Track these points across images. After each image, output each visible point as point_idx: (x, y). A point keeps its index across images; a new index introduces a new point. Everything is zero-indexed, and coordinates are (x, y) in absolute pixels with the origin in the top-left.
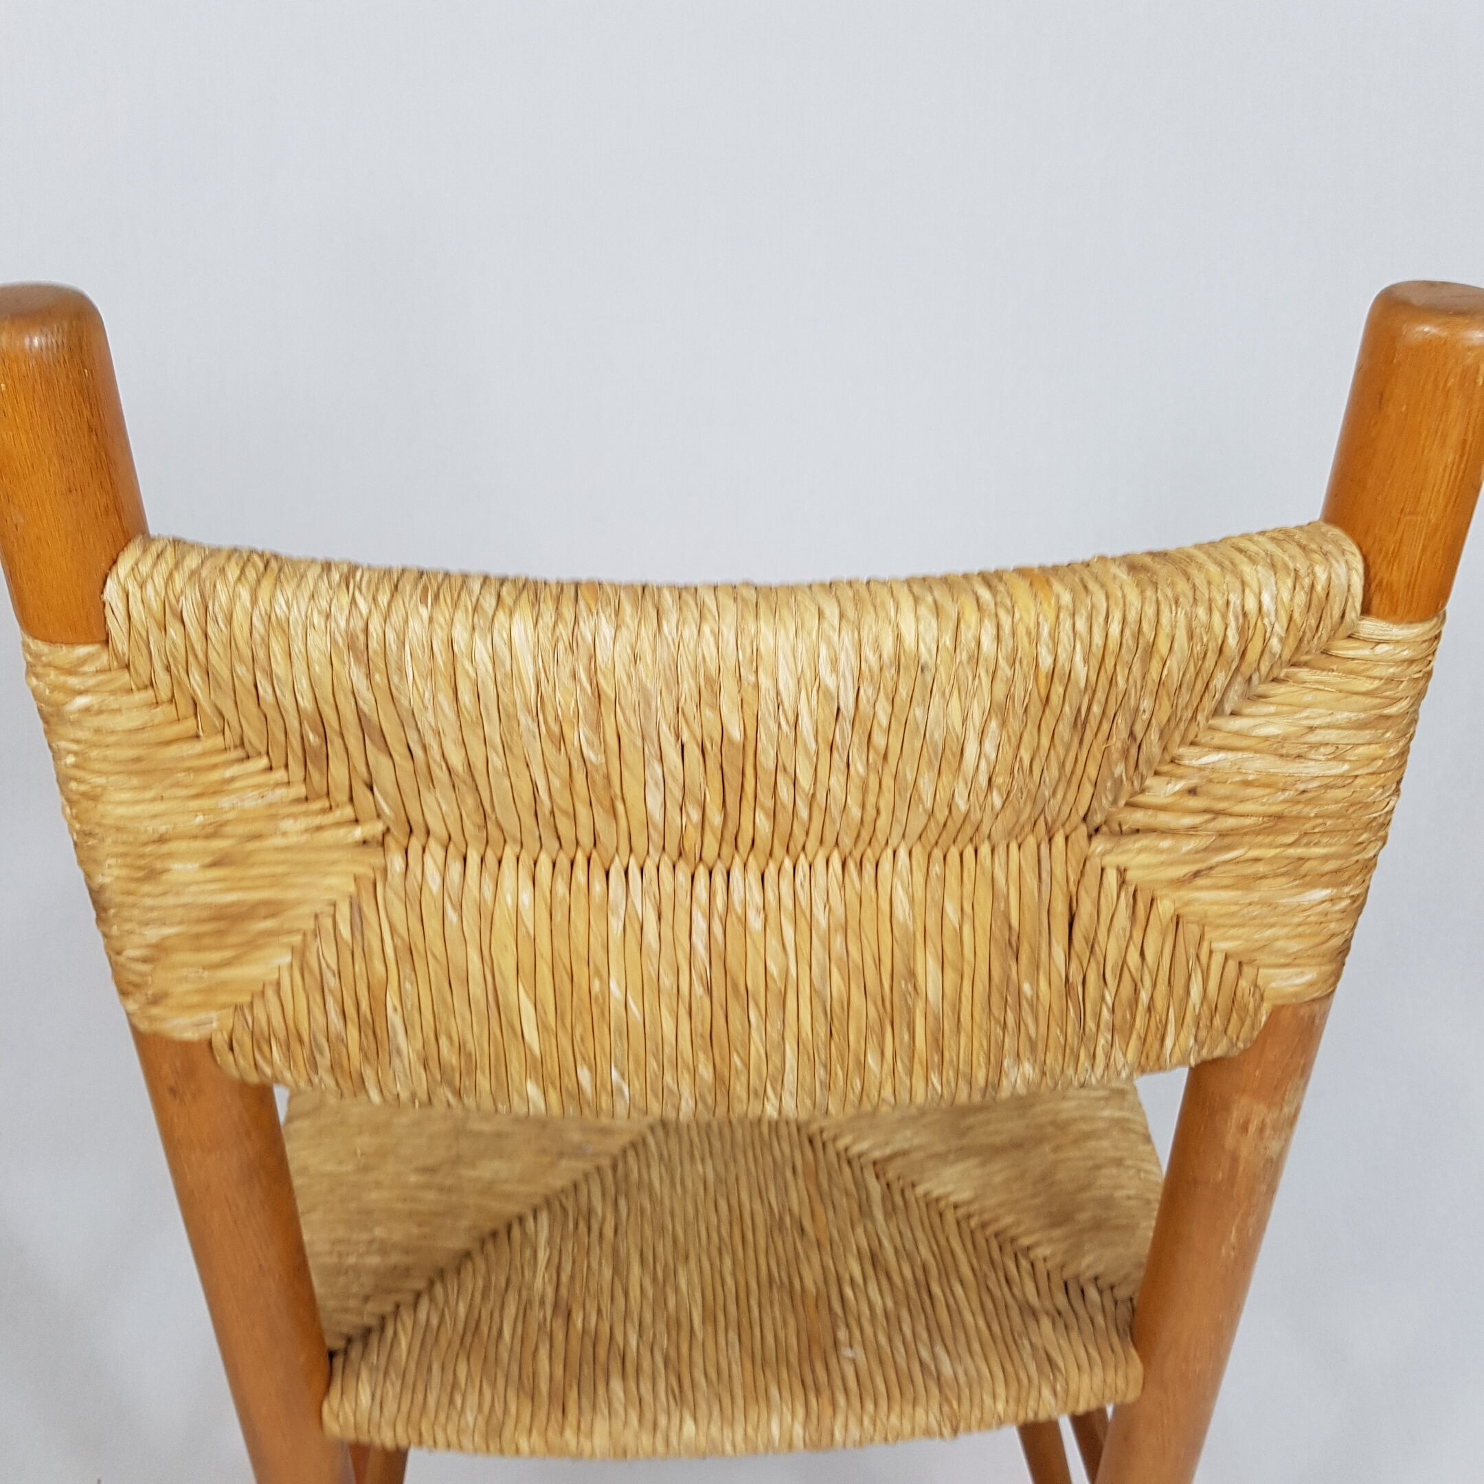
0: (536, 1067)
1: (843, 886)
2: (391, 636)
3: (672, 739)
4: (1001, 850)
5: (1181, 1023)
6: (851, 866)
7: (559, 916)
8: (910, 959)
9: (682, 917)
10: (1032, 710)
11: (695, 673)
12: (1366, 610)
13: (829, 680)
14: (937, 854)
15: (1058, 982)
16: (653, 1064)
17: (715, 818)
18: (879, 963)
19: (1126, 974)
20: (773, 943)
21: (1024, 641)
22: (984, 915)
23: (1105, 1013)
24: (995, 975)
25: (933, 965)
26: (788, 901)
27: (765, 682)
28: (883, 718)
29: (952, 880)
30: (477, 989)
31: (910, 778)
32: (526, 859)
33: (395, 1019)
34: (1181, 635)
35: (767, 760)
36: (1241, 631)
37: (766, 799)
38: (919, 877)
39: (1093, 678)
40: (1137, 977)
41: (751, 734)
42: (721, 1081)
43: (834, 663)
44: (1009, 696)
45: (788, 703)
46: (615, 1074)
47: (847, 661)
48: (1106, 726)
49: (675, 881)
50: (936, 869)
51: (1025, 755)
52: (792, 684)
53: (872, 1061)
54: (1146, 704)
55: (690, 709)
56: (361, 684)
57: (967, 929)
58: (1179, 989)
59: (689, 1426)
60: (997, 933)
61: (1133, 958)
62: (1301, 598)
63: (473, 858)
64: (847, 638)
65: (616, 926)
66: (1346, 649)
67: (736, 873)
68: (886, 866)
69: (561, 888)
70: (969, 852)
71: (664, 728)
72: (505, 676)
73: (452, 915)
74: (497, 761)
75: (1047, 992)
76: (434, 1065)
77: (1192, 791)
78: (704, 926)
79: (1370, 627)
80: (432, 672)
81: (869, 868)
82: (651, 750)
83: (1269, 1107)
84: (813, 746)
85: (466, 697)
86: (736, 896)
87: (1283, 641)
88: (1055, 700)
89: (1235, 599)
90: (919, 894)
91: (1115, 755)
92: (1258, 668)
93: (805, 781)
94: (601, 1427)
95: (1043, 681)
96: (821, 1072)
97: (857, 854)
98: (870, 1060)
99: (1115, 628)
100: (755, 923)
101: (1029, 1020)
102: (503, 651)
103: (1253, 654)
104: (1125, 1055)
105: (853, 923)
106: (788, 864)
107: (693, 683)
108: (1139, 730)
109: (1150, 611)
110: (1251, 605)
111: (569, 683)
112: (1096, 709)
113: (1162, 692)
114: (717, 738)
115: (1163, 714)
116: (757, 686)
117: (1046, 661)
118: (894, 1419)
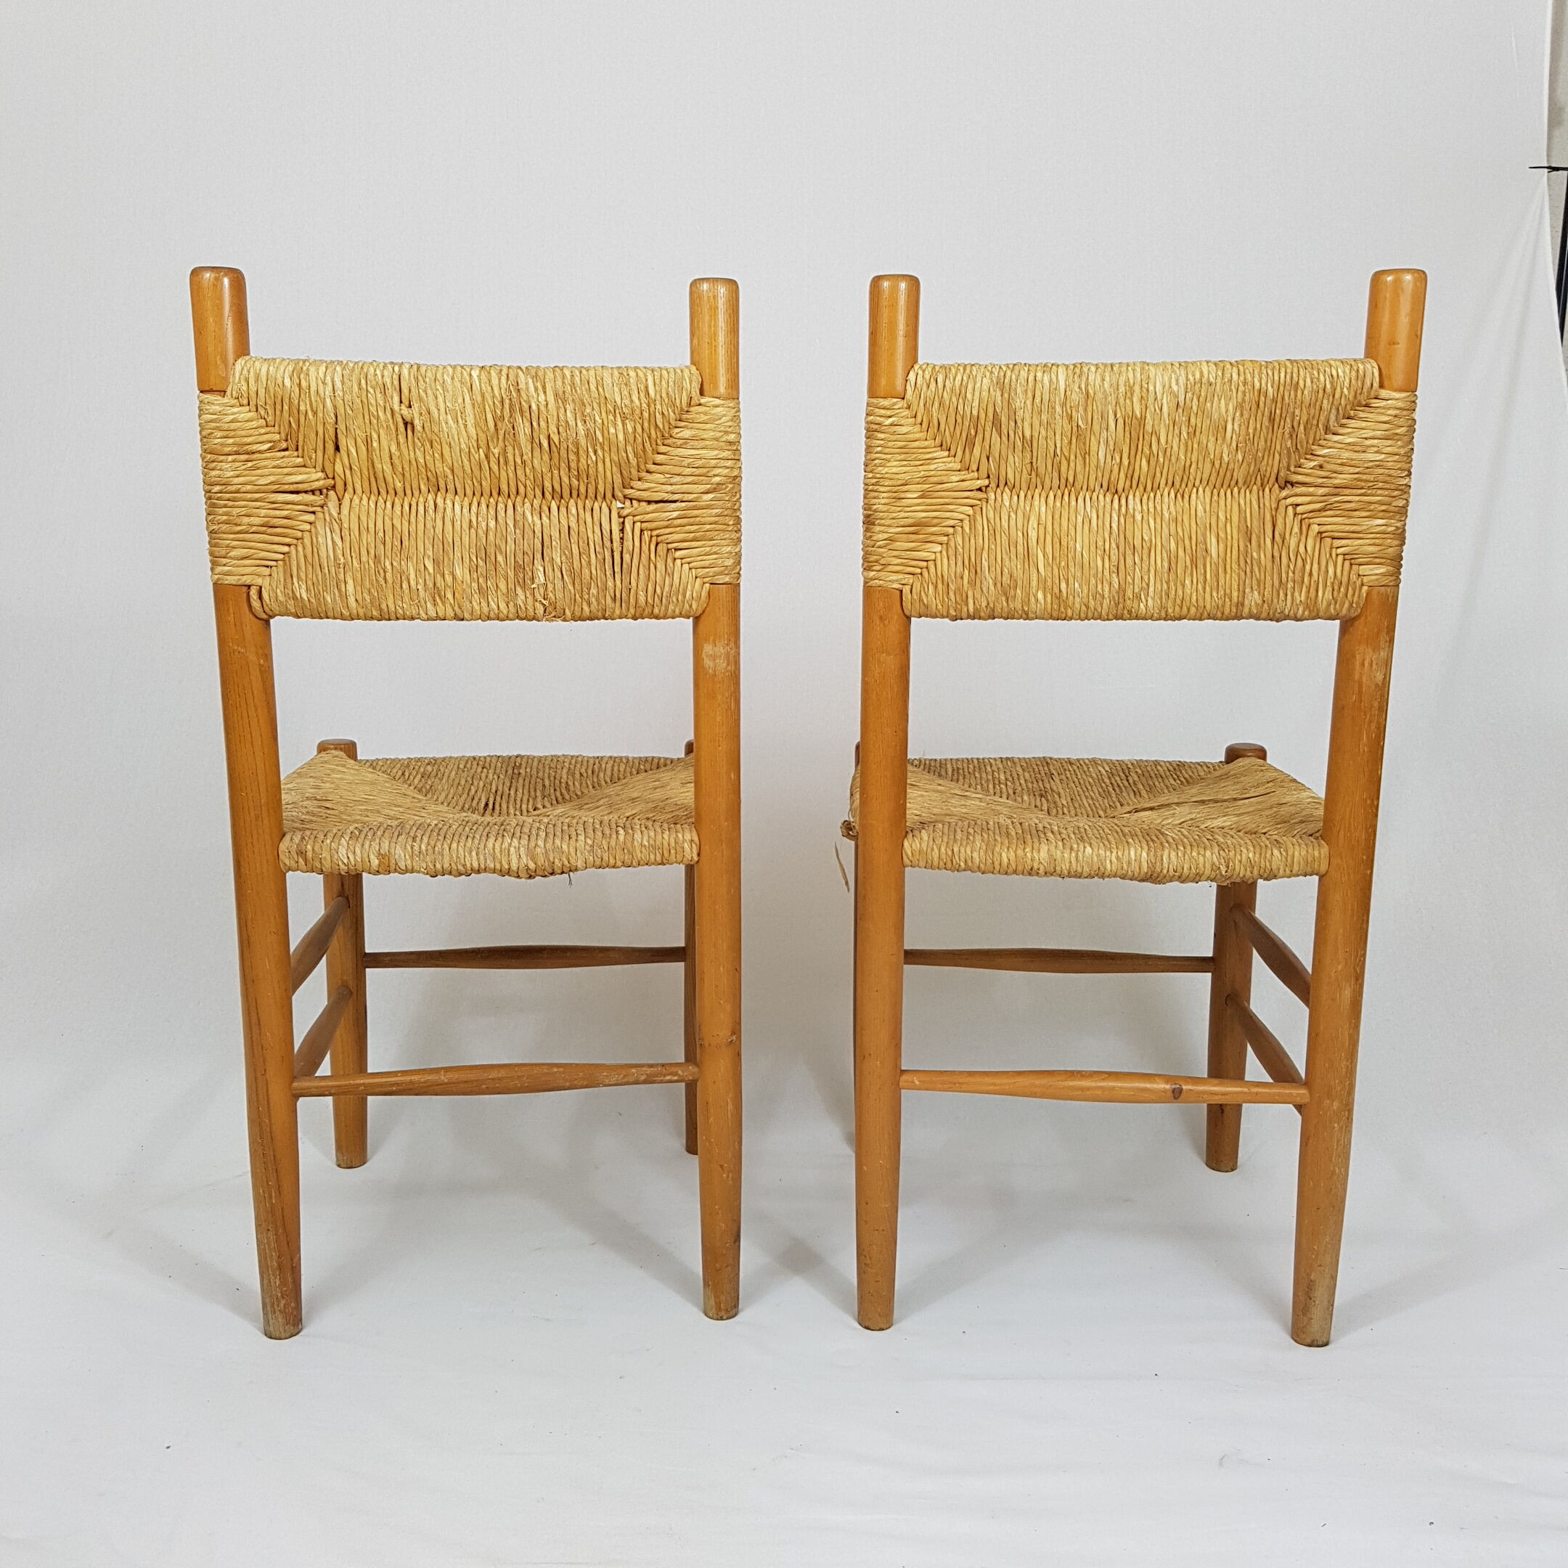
0: (1042, 583)
1: (1175, 504)
2: (1014, 377)
3: (1113, 417)
4: (1242, 491)
5: (1325, 586)
6: (1179, 495)
7: (1057, 516)
8: (1204, 536)
9: (1107, 516)
10: (1253, 409)
11: (1125, 385)
12: (1381, 386)
13: (1175, 388)
14: (1215, 492)
15: (1269, 555)
16: (1093, 581)
17: (1126, 462)
18: (1190, 538)
19: (1299, 556)
20: (1145, 526)
21: (1248, 376)
22: (1235, 519)
23: (1291, 574)
24: (1241, 549)
25: (1214, 540)
26: (1152, 510)
27: (1151, 388)
28: (1195, 408)
29: (1222, 503)
30: (1020, 549)
31: (1205, 442)
32: (1044, 494)
33: (985, 564)
34: (1308, 381)
35: (1149, 428)
36: (1332, 383)
37: (1147, 451)
38: (1208, 500)
39: (1276, 396)
40: (1304, 557)
41: (1143, 414)
42: (1122, 591)
43: (1177, 381)
44: (1244, 401)
45: (1159, 397)
46: (1077, 585)
47: (1182, 380)
48: (1282, 423)
49: (1104, 500)
50: (1215, 498)
51: (1251, 431)
52: (1161, 388)
53: (1188, 582)
54: (1297, 412)
55: (1122, 401)
56: (999, 399)
57: (1228, 525)
58: (1323, 568)
59: (1089, 850)
60: (1241, 528)
61: (1302, 549)
62: (1354, 374)
63: (1022, 495)
64: (1183, 373)
65: (1080, 519)
66: (1376, 403)
67: (1131, 497)
68: (1194, 496)
69: (1058, 504)
70: (1229, 492)
71: (1111, 411)
72: (1054, 390)
73: (1013, 516)
74: (1043, 432)
75: (1265, 560)
76: (999, 585)
77: (1321, 467)
78: (1116, 519)
79: (1384, 393)
80: (1026, 391)
81: (1186, 496)
82: (1104, 425)
83: (1374, 651)
84: (1167, 422)
85: (1038, 400)
86: (1131, 507)
87: (1349, 389)
88: (1261, 404)
89: (1327, 369)
90: (1208, 509)
91: (1287, 436)
92: (1340, 404)
93: (1163, 441)
94: (1044, 848)
95: (1256, 394)
96: (1165, 586)
97: (1181, 491)
98: (1187, 582)
99: (1282, 375)
100: (1138, 517)
101: (1256, 569)
102: (1054, 380)
103: (1337, 396)
104: (1300, 596)
105: (1180, 519)
106: (1152, 495)
107: (1124, 389)
108: (1296, 424)
109: (1295, 370)
110: (1334, 373)
111: (1078, 390)
112: (1278, 412)
113: (1303, 405)
114: (1131, 414)
115: (1305, 418)
116: (1148, 390)
117: (1257, 385)
118: (1194, 854)
